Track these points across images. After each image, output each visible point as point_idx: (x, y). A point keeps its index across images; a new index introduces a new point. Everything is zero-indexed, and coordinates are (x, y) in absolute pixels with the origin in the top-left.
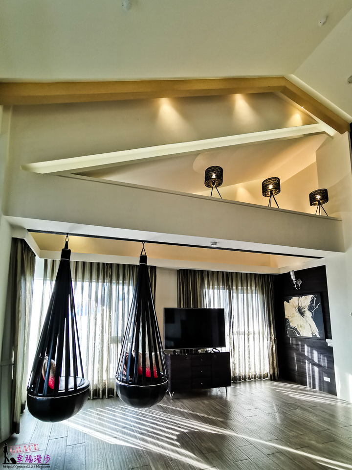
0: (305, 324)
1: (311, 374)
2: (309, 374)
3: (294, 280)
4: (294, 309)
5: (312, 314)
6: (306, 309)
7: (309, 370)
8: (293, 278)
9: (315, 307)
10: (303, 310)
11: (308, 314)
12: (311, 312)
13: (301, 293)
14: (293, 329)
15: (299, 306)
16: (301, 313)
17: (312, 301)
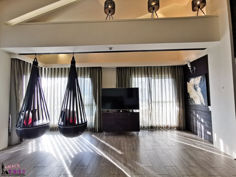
0: (197, 96)
1: (200, 128)
2: (199, 128)
3: (190, 67)
4: (192, 86)
5: (201, 89)
6: (198, 86)
7: (199, 125)
8: (189, 66)
9: (203, 84)
10: (196, 87)
11: (199, 89)
12: (200, 88)
13: (195, 76)
14: (191, 99)
15: (194, 85)
16: (196, 89)
17: (201, 80)
